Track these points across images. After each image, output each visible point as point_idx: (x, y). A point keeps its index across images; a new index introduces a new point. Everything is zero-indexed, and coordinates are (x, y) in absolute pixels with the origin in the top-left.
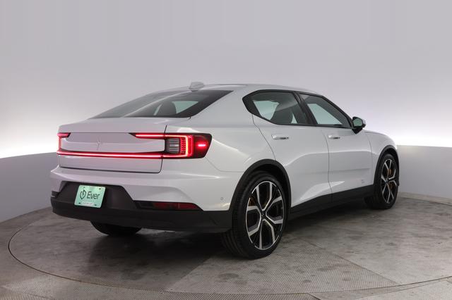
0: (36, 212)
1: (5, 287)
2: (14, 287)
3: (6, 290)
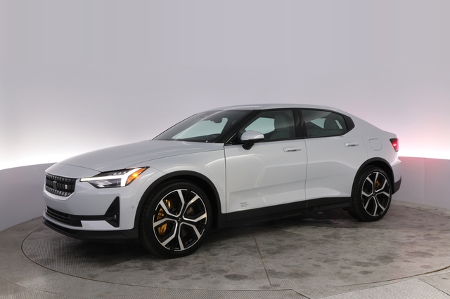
1: (18, 284)
2: (26, 284)
3: (19, 286)
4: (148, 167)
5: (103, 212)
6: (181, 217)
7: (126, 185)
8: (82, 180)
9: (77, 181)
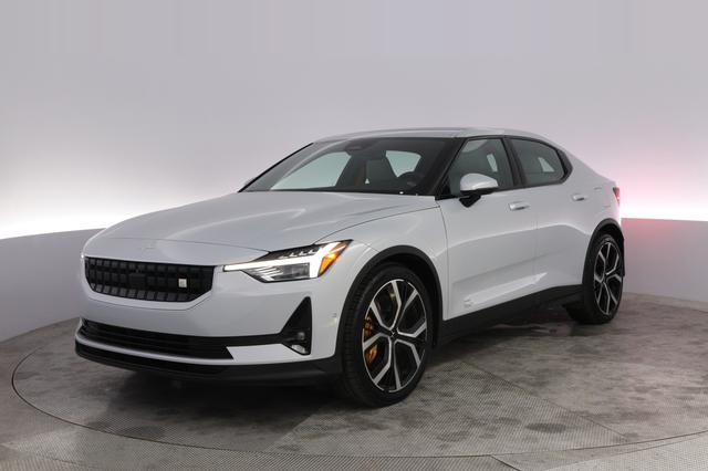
0: (57, 325)
1: (7, 445)
2: (21, 446)
3: (8, 449)
4: (351, 241)
5: (277, 329)
6: (394, 329)
7: (320, 275)
8: (227, 268)
9: (216, 270)
